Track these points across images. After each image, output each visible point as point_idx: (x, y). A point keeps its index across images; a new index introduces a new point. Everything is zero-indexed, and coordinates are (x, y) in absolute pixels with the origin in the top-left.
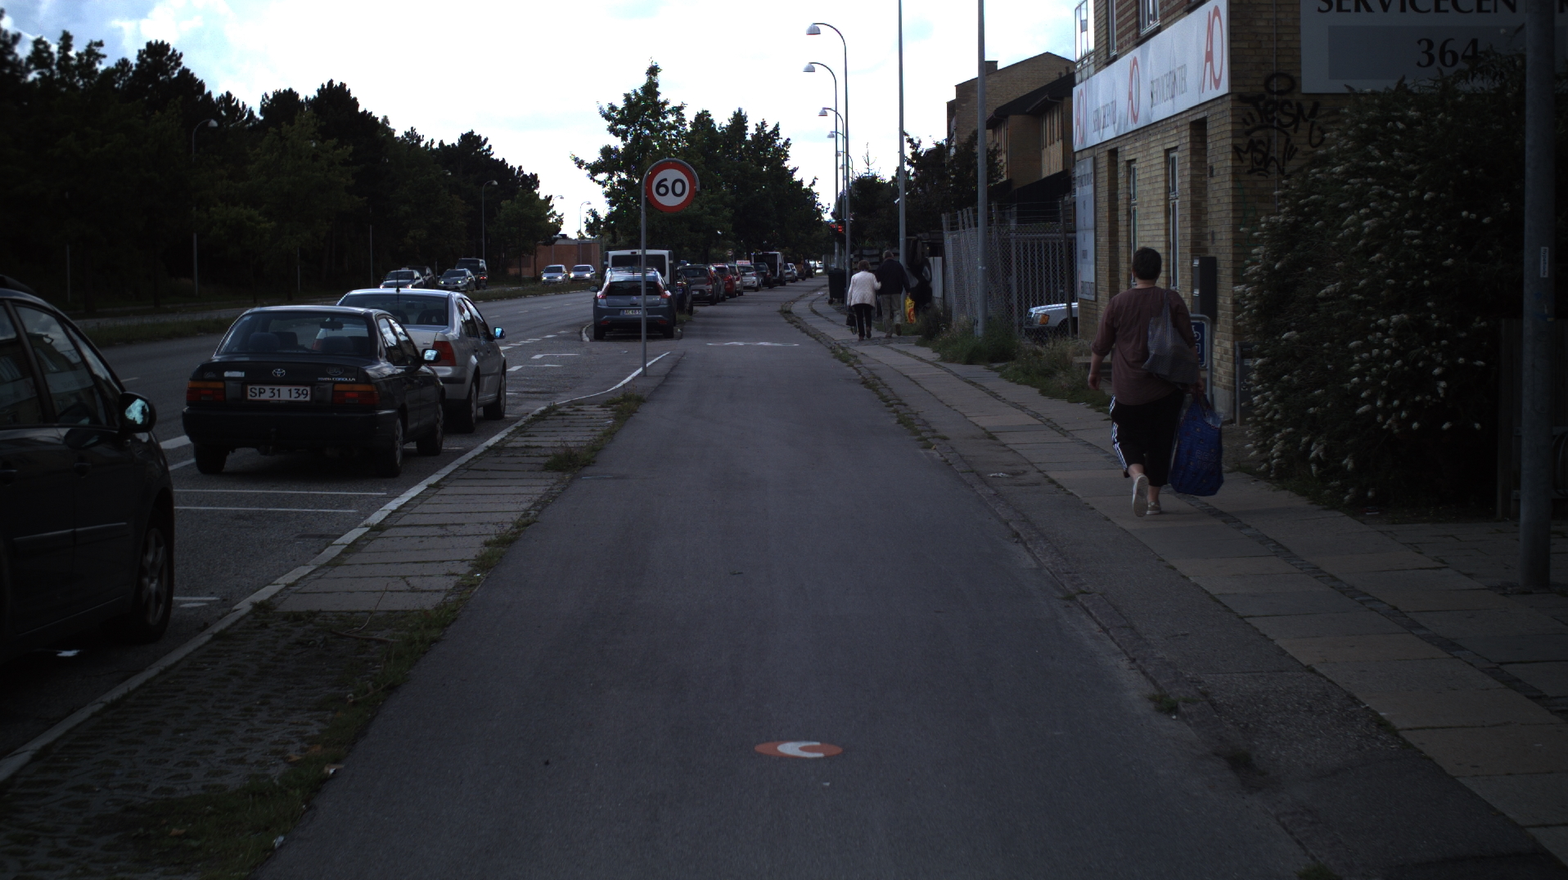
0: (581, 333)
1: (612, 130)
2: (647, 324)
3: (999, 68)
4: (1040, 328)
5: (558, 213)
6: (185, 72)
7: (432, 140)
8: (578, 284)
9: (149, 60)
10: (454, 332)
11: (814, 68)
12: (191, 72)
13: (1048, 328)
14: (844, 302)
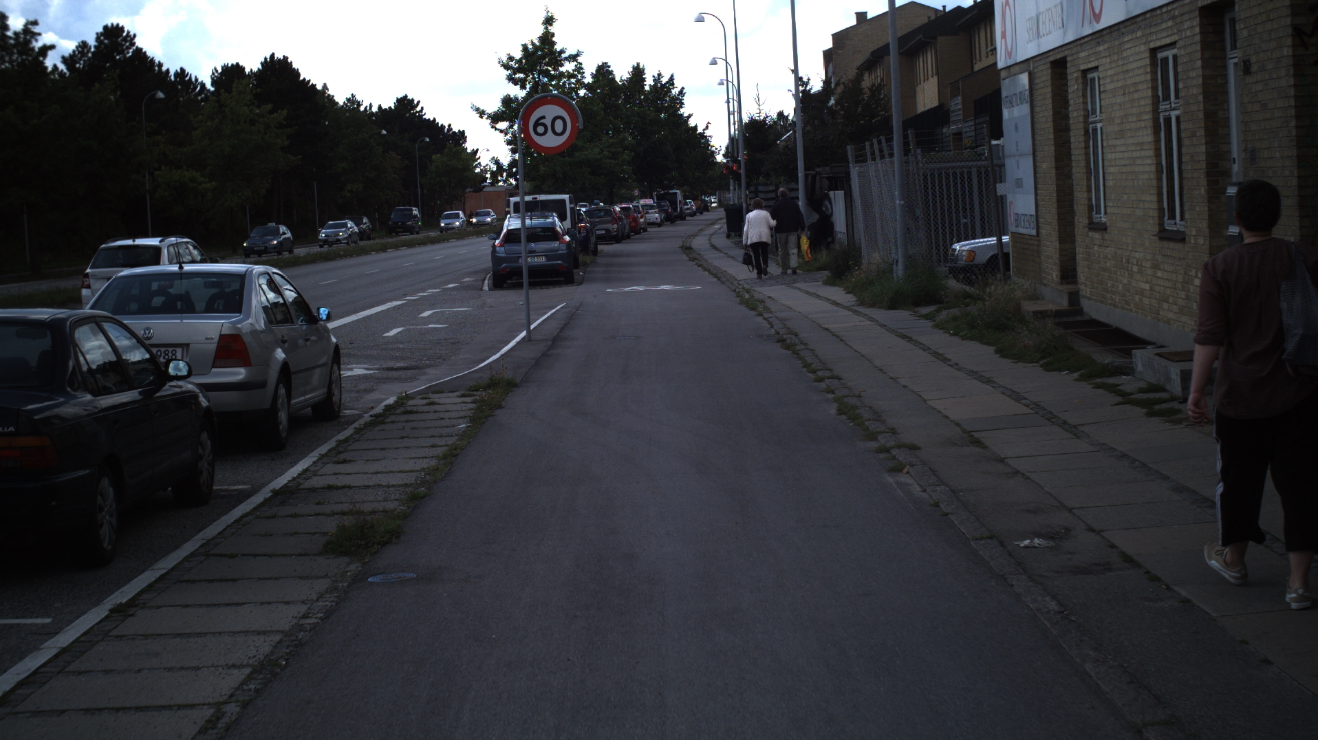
0: (482, 281)
1: (511, 79)
3: (868, 18)
4: (967, 266)
6: (139, 51)
8: (478, 230)
9: (106, 41)
10: (252, 320)
11: (703, 18)
13: (977, 266)
14: (741, 239)
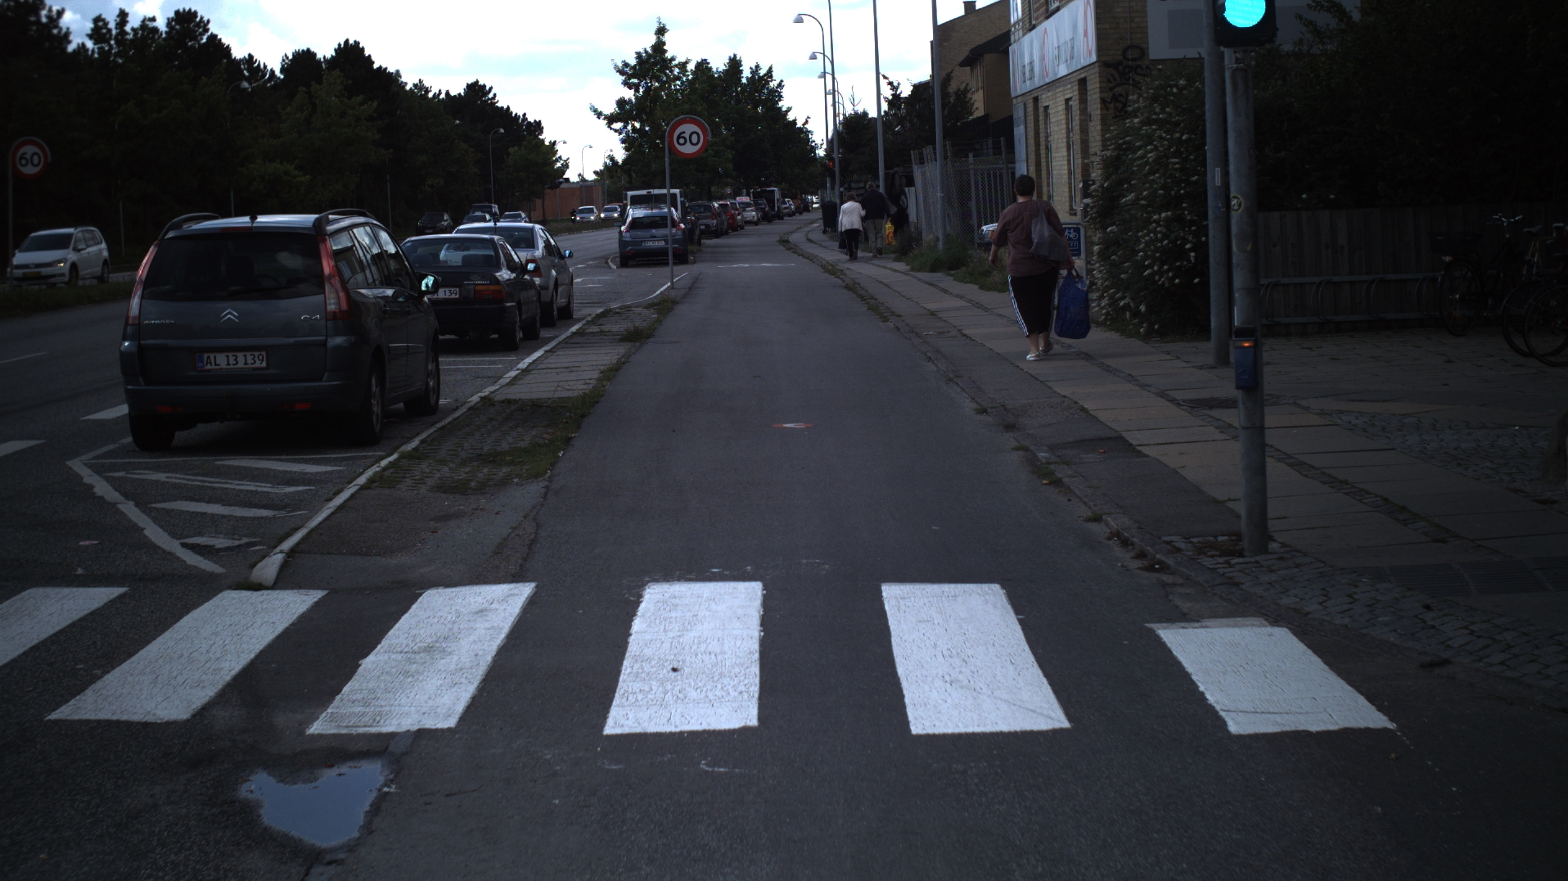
0: (607, 263)
1: (625, 83)
2: (673, 252)
3: (977, 8)
5: (564, 158)
6: (214, 38)
7: (440, 91)
8: (607, 223)
9: (178, 27)
10: (539, 252)
11: (802, 19)
12: (219, 37)
14: (836, 231)
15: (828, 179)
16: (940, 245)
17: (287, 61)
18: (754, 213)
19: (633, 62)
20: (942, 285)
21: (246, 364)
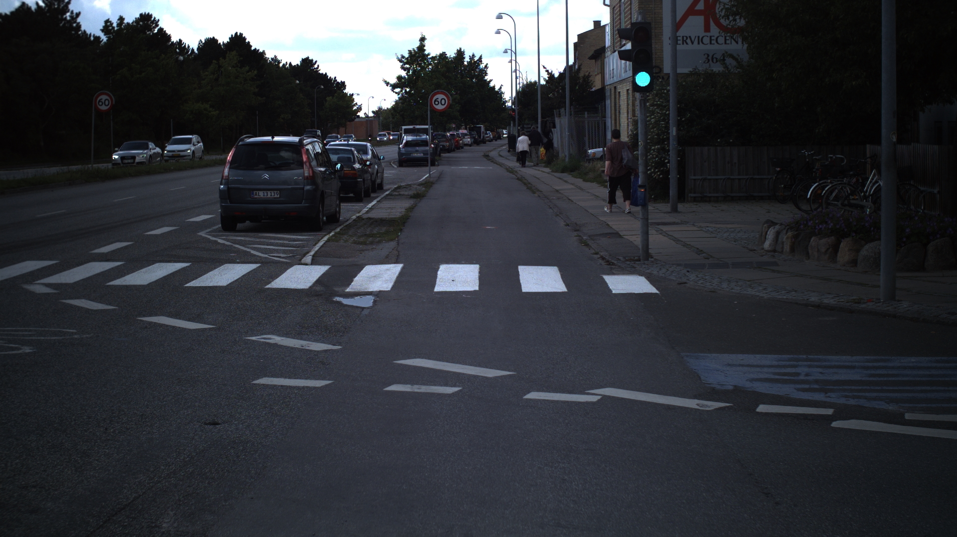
1: (402, 68)
3: (601, 25)
4: (592, 158)
5: (359, 104)
6: (161, 30)
7: (286, 62)
9: (141, 23)
11: (500, 32)
12: (164, 30)
13: (595, 158)
14: (515, 151)
15: (512, 122)
16: (567, 160)
17: (201, 44)
18: (469, 140)
19: (407, 55)
20: (565, 179)
21: (271, 196)
